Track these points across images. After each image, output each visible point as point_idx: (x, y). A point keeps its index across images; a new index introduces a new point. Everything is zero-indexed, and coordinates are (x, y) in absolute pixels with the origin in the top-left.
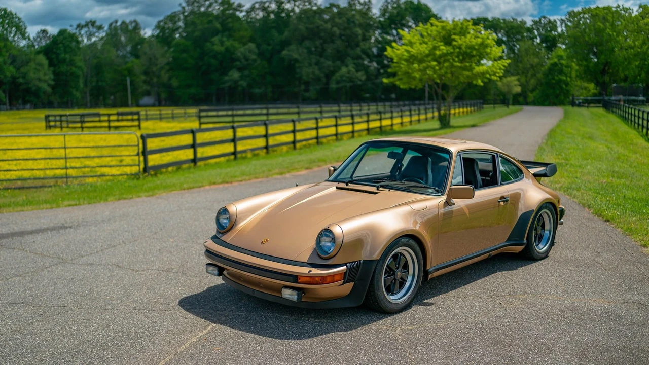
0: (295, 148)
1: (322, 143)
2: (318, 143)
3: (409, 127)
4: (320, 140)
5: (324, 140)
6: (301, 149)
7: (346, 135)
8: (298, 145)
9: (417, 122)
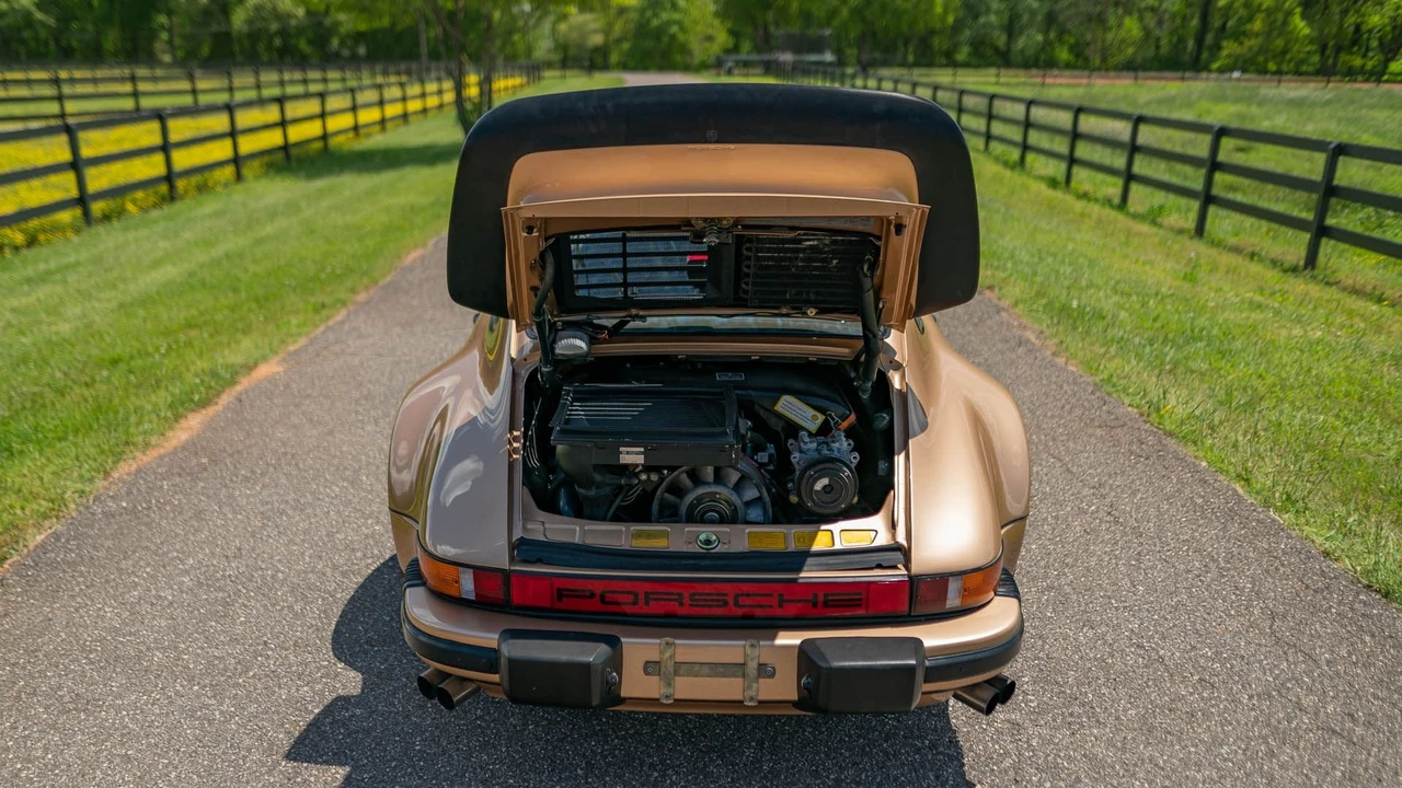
3: (377, 141)
9: (401, 121)
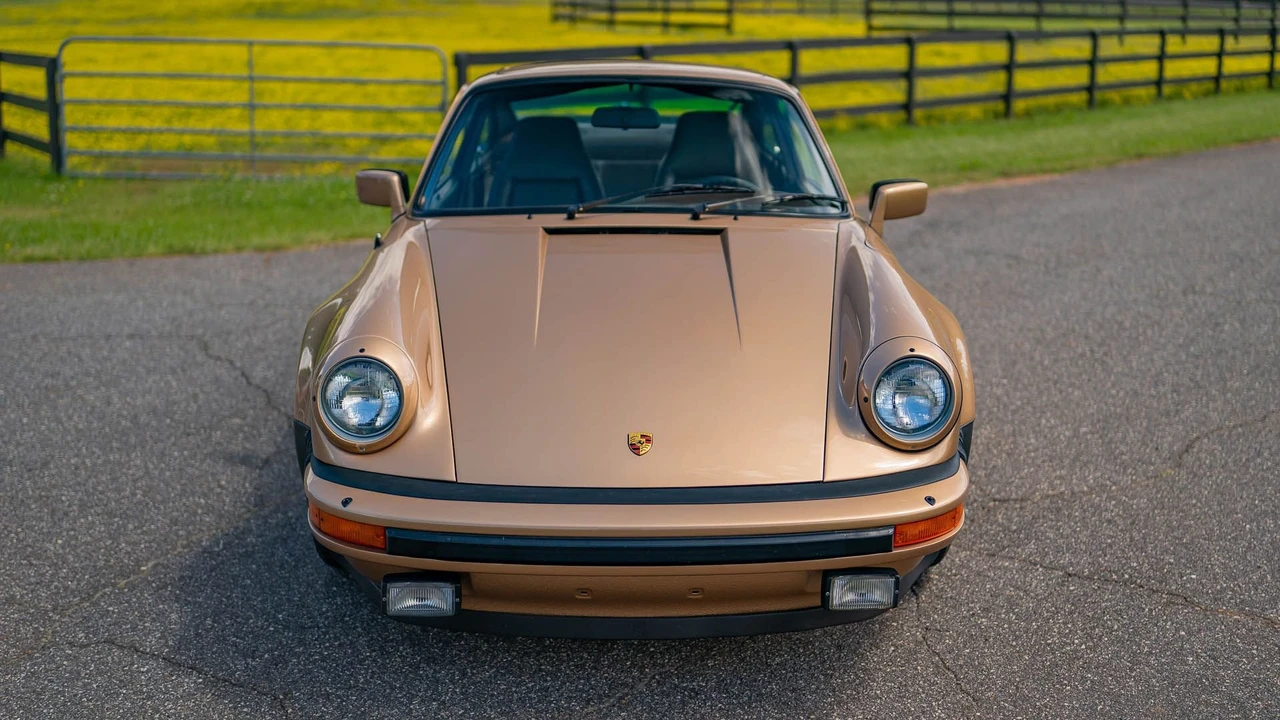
0: (1008, 113)
1: (1105, 104)
2: (1091, 103)
4: (1098, 95)
5: (1114, 96)
6: (1028, 114)
7: (1194, 87)
8: (1019, 105)
